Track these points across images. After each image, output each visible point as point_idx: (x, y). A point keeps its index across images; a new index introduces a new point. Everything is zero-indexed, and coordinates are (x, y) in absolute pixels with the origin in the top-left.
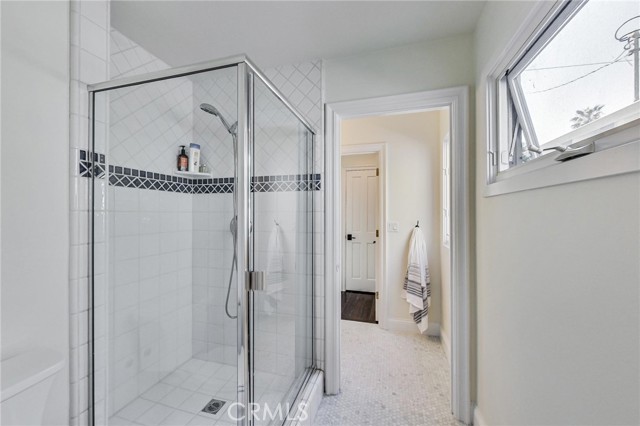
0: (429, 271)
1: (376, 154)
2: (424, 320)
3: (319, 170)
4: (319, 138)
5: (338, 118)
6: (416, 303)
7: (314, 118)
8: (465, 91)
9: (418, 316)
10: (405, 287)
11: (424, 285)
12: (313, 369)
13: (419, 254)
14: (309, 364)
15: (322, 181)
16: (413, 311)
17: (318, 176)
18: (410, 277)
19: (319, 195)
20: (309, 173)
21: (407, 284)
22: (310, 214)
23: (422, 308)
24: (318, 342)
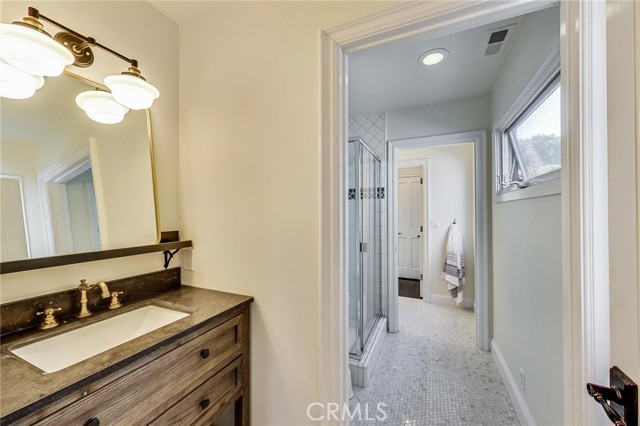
0: (464, 258)
1: (421, 167)
2: (460, 294)
3: (383, 185)
4: (383, 163)
5: (396, 150)
6: (454, 281)
7: (380, 150)
8: (484, 133)
9: (455, 292)
10: (444, 270)
11: (459, 267)
12: (380, 316)
13: (456, 245)
14: (377, 312)
15: (385, 192)
16: (450, 287)
17: (383, 189)
18: (449, 262)
19: (384, 201)
20: (377, 187)
21: (446, 268)
22: (377, 215)
23: (458, 285)
24: (383, 298)
